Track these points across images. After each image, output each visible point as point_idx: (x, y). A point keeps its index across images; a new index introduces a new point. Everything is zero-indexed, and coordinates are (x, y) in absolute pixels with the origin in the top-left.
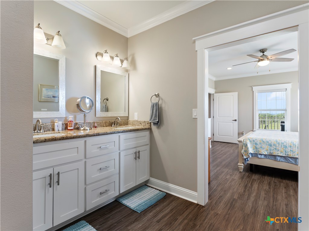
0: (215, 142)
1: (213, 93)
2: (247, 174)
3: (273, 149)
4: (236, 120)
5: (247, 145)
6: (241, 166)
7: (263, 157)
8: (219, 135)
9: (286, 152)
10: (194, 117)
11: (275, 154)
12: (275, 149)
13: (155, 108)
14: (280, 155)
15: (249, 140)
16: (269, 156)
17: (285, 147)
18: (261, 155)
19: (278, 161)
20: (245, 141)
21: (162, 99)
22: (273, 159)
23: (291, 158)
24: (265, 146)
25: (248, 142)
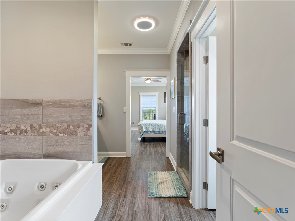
2: (143, 143)
5: (142, 127)
6: (139, 139)
9: (159, 128)
10: (124, 112)
11: (155, 130)
12: (155, 127)
13: (100, 106)
14: (157, 130)
16: (152, 132)
17: (159, 126)
18: (149, 131)
19: (156, 133)
20: (141, 125)
21: (103, 101)
22: (154, 133)
23: (161, 131)
24: (151, 127)
25: (143, 125)
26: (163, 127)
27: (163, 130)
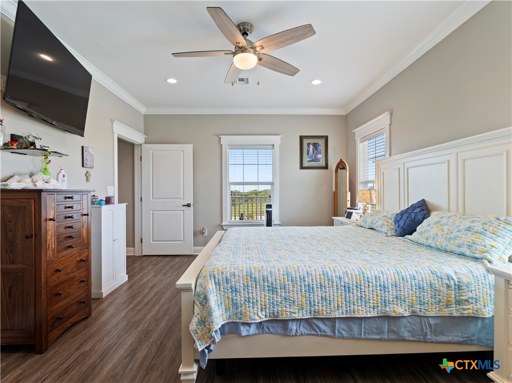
0: (146, 258)
1: (141, 143)
3: (279, 300)
4: (189, 205)
5: (206, 298)
6: (190, 373)
7: (253, 330)
8: (153, 241)
9: (313, 304)
11: (284, 317)
12: (285, 299)
14: (296, 316)
15: (214, 277)
16: (269, 325)
17: (310, 288)
18: (249, 325)
19: (293, 336)
20: (201, 285)
22: (279, 330)
23: (322, 320)
24: (260, 295)
25: (211, 286)
26: (337, 296)
27: (337, 315)
